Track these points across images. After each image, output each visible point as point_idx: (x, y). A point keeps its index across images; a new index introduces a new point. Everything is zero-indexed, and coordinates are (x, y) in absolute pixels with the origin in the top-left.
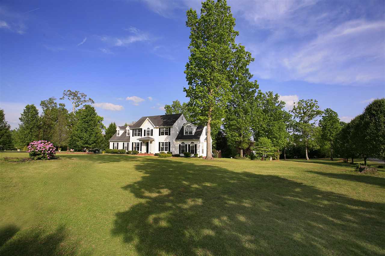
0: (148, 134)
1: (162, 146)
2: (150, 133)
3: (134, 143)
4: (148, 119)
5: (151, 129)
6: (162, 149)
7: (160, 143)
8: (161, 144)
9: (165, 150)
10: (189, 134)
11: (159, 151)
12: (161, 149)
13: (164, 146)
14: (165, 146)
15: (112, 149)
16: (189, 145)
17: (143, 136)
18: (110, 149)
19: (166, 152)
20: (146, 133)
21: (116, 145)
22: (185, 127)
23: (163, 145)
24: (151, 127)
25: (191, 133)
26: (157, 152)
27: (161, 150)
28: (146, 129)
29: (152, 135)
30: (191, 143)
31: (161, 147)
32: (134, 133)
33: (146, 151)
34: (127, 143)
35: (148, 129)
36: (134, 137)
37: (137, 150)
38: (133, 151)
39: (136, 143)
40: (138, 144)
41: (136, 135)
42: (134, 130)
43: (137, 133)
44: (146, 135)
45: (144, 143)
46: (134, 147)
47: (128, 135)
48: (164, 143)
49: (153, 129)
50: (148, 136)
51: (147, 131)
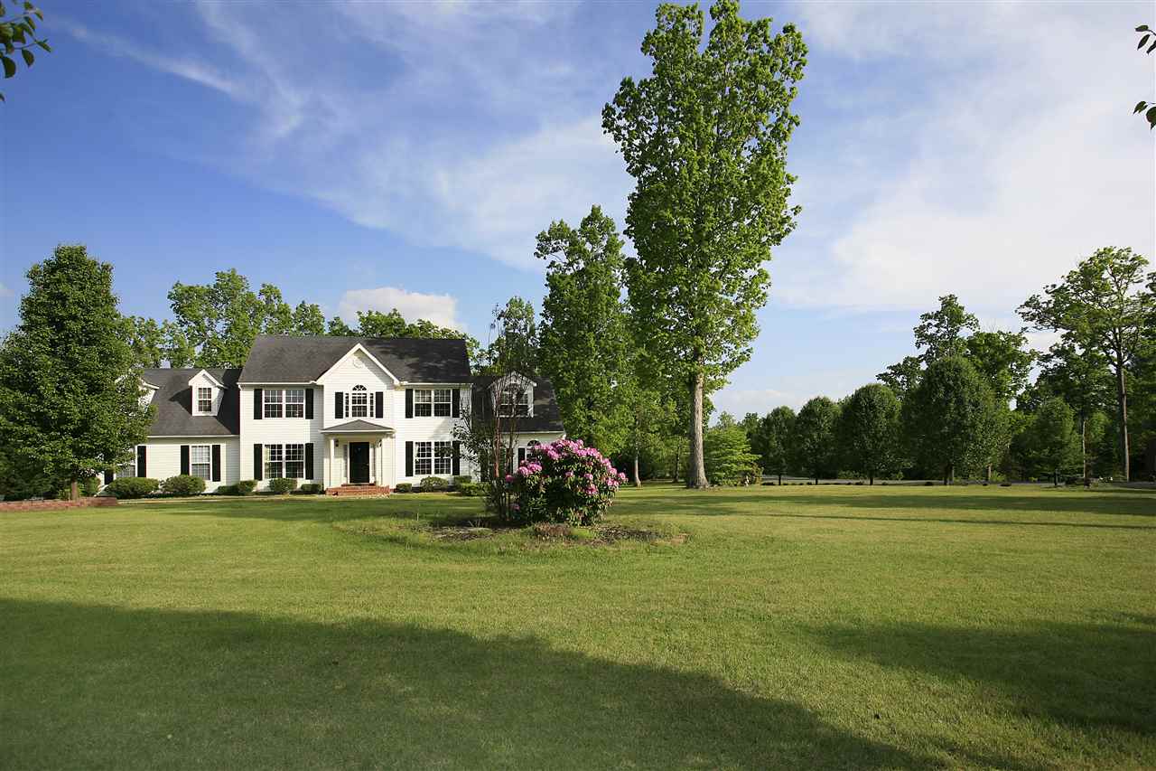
0: (359, 412)
1: (421, 456)
2: (368, 405)
3: (264, 449)
4: (360, 352)
5: (371, 390)
7: (409, 445)
8: (414, 449)
9: (436, 472)
10: (513, 415)
11: (409, 474)
12: (417, 467)
13: (429, 455)
16: (521, 452)
20: (348, 406)
22: (498, 391)
23: (425, 452)
26: (403, 479)
28: (347, 391)
29: (380, 415)
30: (529, 445)
31: (417, 461)
32: (264, 404)
33: (346, 476)
34: (211, 445)
35: (354, 389)
36: (267, 422)
37: (284, 476)
38: (261, 479)
39: (280, 446)
40: (294, 450)
41: (274, 412)
42: (263, 392)
43: (284, 404)
44: (347, 416)
45: (336, 445)
46: (266, 464)
47: (200, 409)
48: (429, 443)
49: (385, 390)
50: (356, 418)
51: (350, 396)
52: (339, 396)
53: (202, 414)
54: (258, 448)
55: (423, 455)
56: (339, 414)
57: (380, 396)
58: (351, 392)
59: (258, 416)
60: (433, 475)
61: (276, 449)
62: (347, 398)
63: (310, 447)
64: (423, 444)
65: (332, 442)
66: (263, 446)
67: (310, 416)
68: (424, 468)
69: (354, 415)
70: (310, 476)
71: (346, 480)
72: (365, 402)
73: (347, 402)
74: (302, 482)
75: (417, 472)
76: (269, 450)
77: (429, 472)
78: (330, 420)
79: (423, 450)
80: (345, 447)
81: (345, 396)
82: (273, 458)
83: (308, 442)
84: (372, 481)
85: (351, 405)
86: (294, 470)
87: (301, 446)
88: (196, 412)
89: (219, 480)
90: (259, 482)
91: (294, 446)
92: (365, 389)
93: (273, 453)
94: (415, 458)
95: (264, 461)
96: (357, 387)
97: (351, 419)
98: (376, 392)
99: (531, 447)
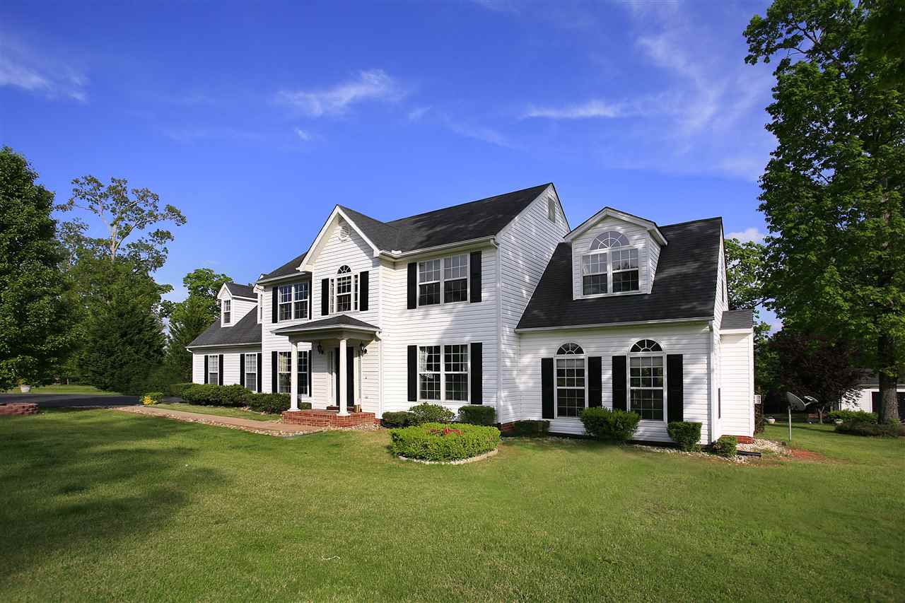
0: (344, 303)
1: (429, 368)
2: (352, 293)
3: (279, 358)
4: (341, 219)
5: (356, 271)
6: (431, 389)
7: (412, 351)
8: (421, 357)
9: (449, 397)
10: (610, 293)
11: (412, 397)
12: (423, 386)
13: (438, 368)
14: (448, 368)
15: (202, 383)
16: (619, 363)
17: (317, 315)
18: (194, 381)
19: (454, 407)
20: (334, 295)
21: (214, 366)
22: (579, 251)
23: (432, 363)
24: (359, 262)
25: (628, 278)
26: (400, 404)
27: (423, 396)
28: (333, 275)
29: (364, 307)
30: (635, 349)
31: (423, 377)
32: (279, 304)
33: (332, 395)
34: (256, 354)
35: (340, 272)
39: (290, 354)
40: (300, 358)
41: (287, 313)
42: (279, 291)
43: (293, 303)
44: (332, 309)
46: (280, 376)
48: (437, 349)
49: (371, 268)
50: (341, 314)
51: (336, 282)
52: (325, 283)
54: (274, 357)
55: (431, 368)
56: (325, 312)
57: (365, 275)
58: (336, 277)
59: (274, 318)
60: (444, 401)
61: (286, 358)
62: (333, 285)
63: (311, 354)
64: (430, 349)
66: (278, 354)
69: (339, 308)
71: (332, 401)
72: (349, 289)
73: (333, 292)
77: (438, 396)
79: (430, 359)
80: (331, 354)
81: (330, 283)
82: (285, 369)
85: (336, 295)
86: (301, 384)
87: (305, 354)
91: (300, 353)
92: (349, 270)
94: (420, 371)
95: (278, 372)
96: (343, 268)
97: (336, 313)
98: (361, 273)
99: (640, 354)
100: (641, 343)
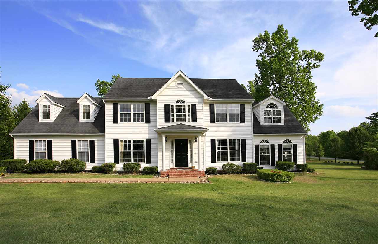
0: (180, 118)
5: (188, 104)
7: (213, 142)
8: (217, 144)
9: (231, 159)
10: (273, 123)
11: (213, 161)
12: (219, 156)
13: (226, 149)
14: (231, 148)
15: (27, 158)
16: (280, 146)
18: (16, 157)
21: (40, 147)
23: (224, 146)
24: (190, 100)
28: (173, 104)
30: (284, 142)
31: (219, 152)
32: (119, 113)
33: (172, 162)
34: (89, 140)
35: (177, 102)
36: (121, 125)
37: (133, 161)
38: (118, 163)
39: (130, 141)
40: (138, 143)
41: (126, 119)
42: (119, 106)
43: (132, 113)
44: (173, 120)
45: (166, 141)
46: (121, 153)
47: (84, 118)
48: (226, 141)
49: (198, 103)
50: (179, 123)
51: (175, 107)
52: (167, 107)
53: (85, 121)
54: (116, 142)
55: (222, 148)
56: (167, 120)
57: (194, 107)
58: (175, 105)
59: (115, 121)
60: (229, 162)
61: (127, 143)
62: (173, 108)
63: (148, 142)
64: (222, 141)
65: (164, 139)
66: (119, 141)
67: (148, 121)
68: (222, 157)
69: (177, 120)
70: (149, 161)
71: (173, 165)
72: (184, 111)
73: (173, 112)
74: (144, 165)
75: (219, 160)
76: (123, 143)
77: (226, 160)
78: (161, 123)
79: (222, 145)
80: (172, 142)
81: (171, 107)
82: (125, 149)
83: (147, 138)
84: (190, 165)
85: (175, 113)
86: (139, 158)
87: (143, 141)
88: (81, 120)
89: (94, 162)
90: (117, 165)
91: (139, 141)
92: (184, 102)
93: (125, 145)
94: (217, 150)
95: (120, 151)
96: (179, 101)
97: (175, 123)
98: (192, 105)
99: (286, 144)
100: (286, 140)
